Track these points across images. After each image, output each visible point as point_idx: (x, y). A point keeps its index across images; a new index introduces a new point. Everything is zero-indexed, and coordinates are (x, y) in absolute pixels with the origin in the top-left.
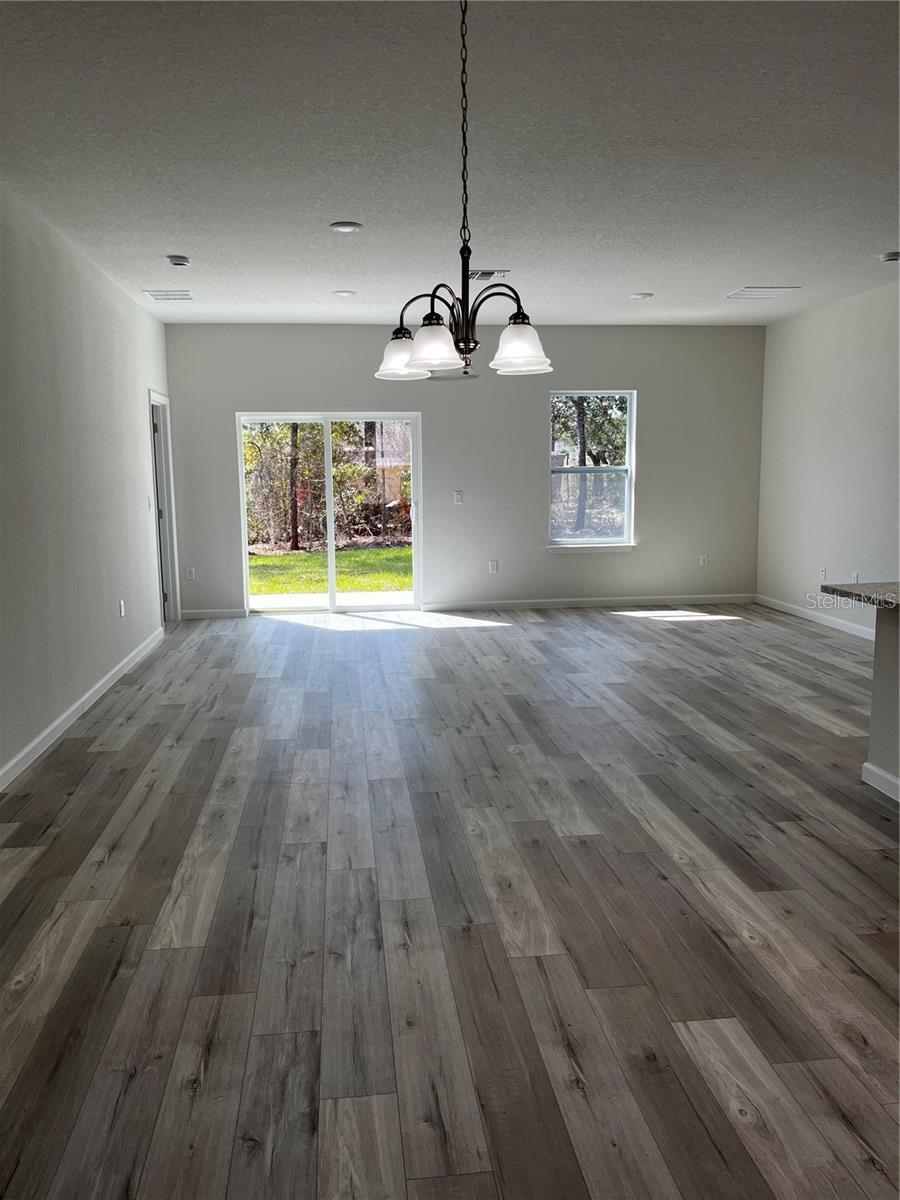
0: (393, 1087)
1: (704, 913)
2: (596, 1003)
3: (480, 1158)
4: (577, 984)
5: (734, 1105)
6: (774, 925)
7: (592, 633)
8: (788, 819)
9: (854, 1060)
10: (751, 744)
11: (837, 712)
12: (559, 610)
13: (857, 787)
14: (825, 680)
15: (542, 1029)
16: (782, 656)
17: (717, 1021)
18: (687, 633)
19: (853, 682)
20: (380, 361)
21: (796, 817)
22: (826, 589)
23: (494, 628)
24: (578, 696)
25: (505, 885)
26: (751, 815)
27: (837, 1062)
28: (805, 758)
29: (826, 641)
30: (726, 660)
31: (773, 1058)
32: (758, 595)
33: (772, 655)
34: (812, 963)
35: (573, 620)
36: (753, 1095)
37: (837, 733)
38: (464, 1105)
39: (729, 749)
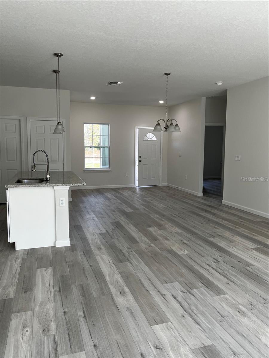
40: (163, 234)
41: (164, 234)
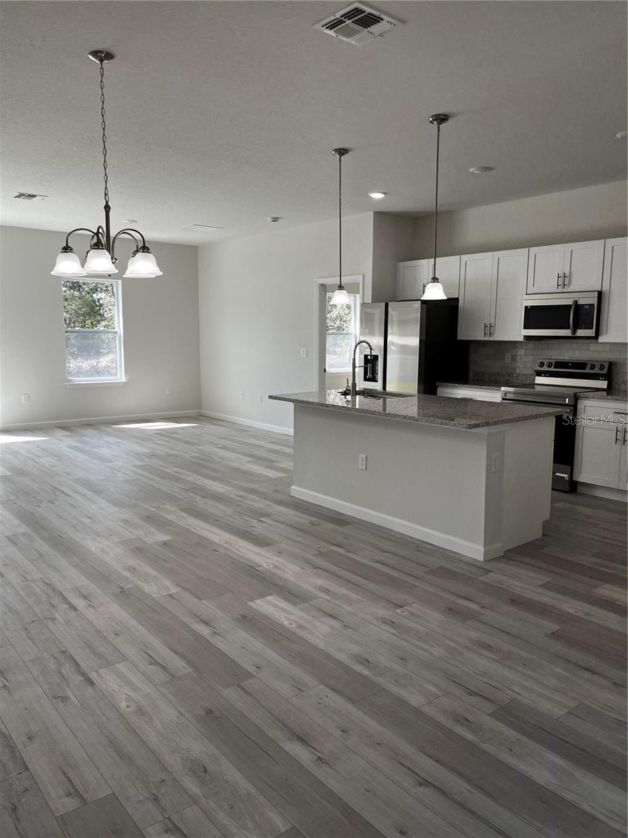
0: (124, 658)
1: (242, 560)
2: (208, 605)
3: (185, 668)
4: (195, 600)
5: (286, 623)
6: (276, 559)
7: (107, 439)
8: (264, 517)
9: (327, 597)
10: (231, 486)
11: (268, 467)
12: (76, 426)
13: (290, 498)
14: (254, 452)
15: (187, 620)
16: (228, 442)
17: (267, 598)
18: (168, 435)
19: (270, 452)
20: (54, 265)
21: (268, 515)
22: (271, 397)
23: (38, 441)
24: (120, 475)
25: (132, 570)
26: (246, 518)
27: (321, 600)
28: (261, 489)
29: (249, 433)
30: (199, 447)
31: (294, 604)
32: (202, 411)
33: (223, 442)
34: (297, 569)
35: (89, 431)
36: (291, 617)
37: (271, 476)
38: (166, 654)
39: (221, 490)
40: (133, 531)
41: (130, 529)
